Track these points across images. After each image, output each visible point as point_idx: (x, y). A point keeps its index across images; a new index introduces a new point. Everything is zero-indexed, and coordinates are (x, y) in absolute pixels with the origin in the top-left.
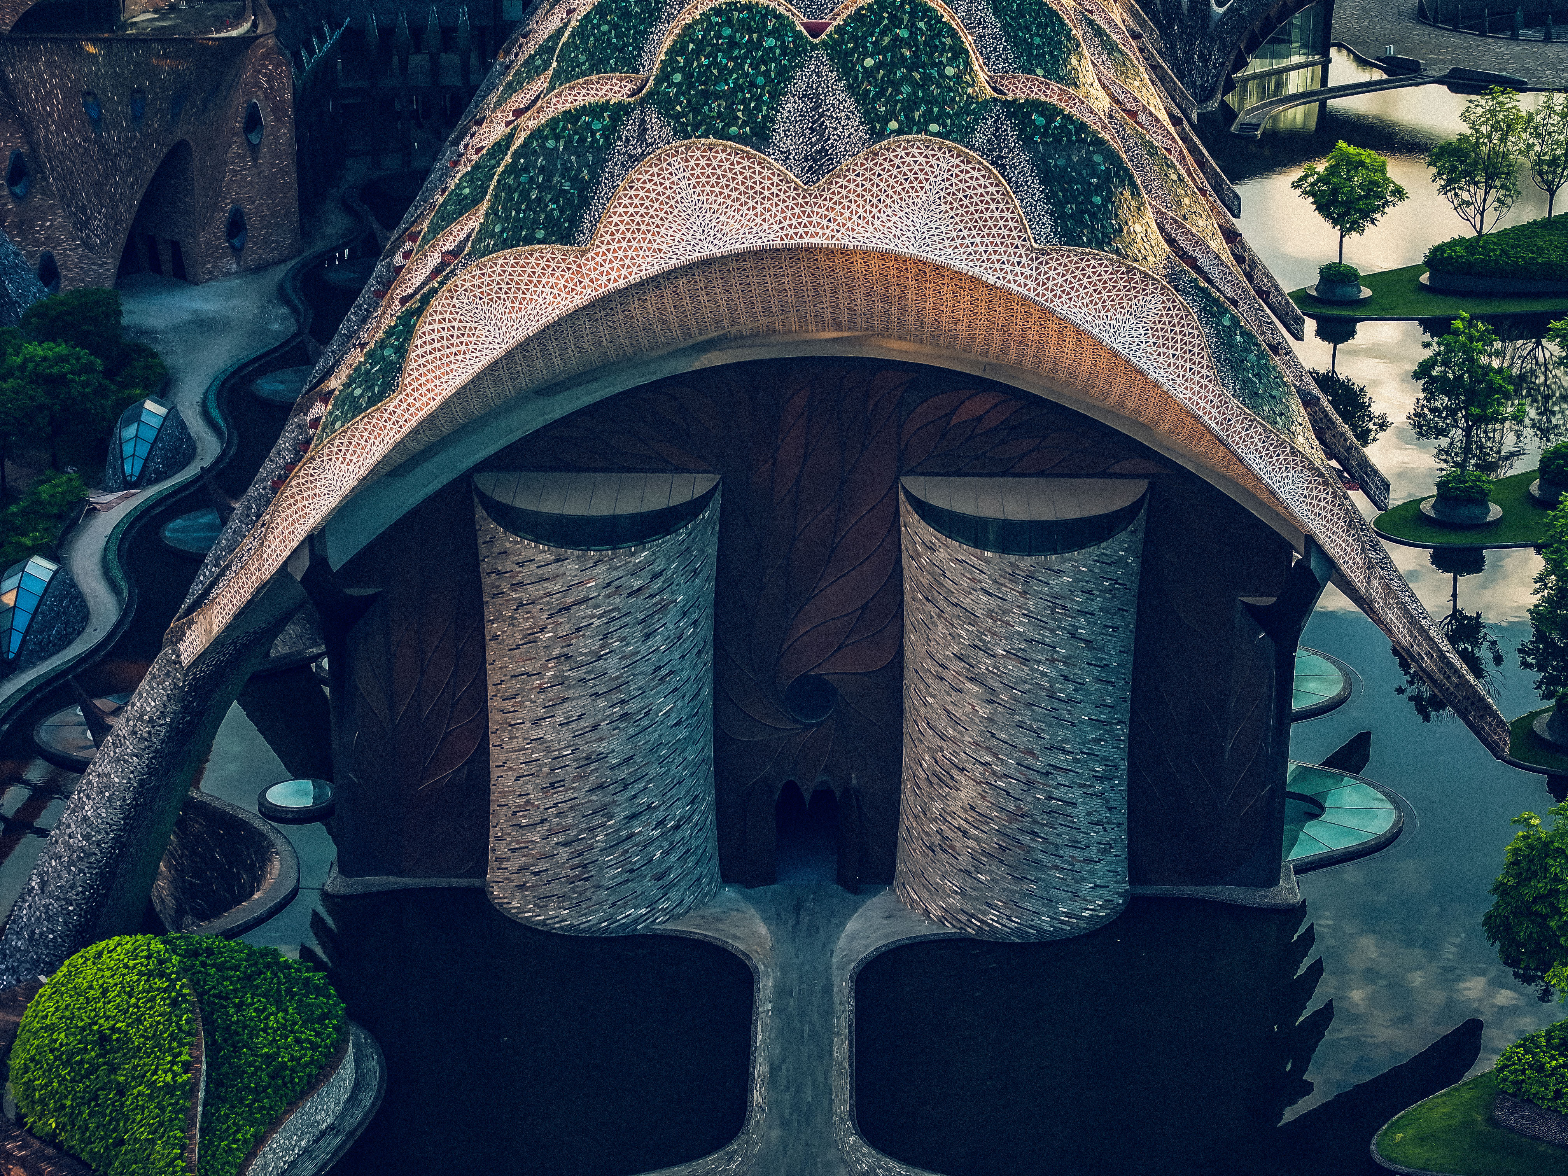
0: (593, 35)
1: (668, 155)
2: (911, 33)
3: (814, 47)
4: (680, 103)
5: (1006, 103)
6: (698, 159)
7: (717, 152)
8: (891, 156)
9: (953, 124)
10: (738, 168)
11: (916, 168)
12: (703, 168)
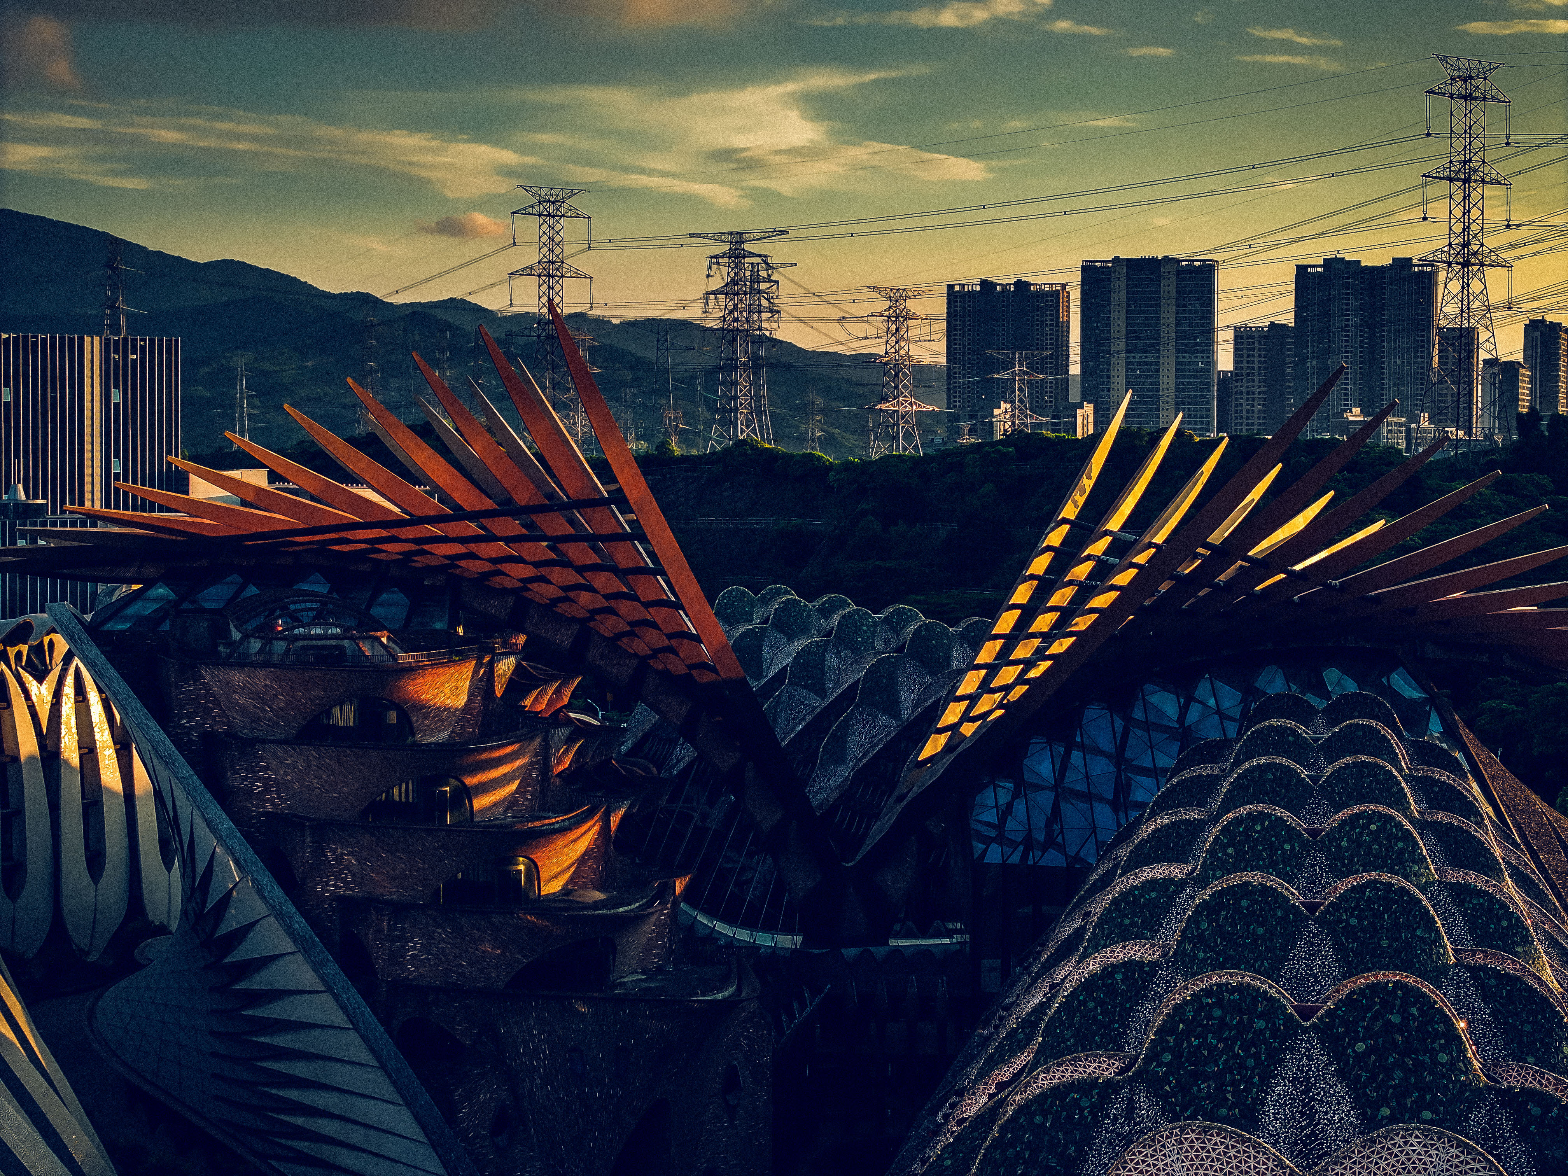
0: (1081, 1012)
1: (1162, 1137)
2: (1403, 1018)
3: (1305, 1031)
4: (1169, 1084)
5: (1499, 1092)
6: (1192, 1142)
7: (1212, 1135)
8: (1389, 1144)
9: (1446, 1113)
10: (1232, 1152)
11: (1415, 1157)
12: (1197, 1150)
